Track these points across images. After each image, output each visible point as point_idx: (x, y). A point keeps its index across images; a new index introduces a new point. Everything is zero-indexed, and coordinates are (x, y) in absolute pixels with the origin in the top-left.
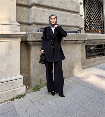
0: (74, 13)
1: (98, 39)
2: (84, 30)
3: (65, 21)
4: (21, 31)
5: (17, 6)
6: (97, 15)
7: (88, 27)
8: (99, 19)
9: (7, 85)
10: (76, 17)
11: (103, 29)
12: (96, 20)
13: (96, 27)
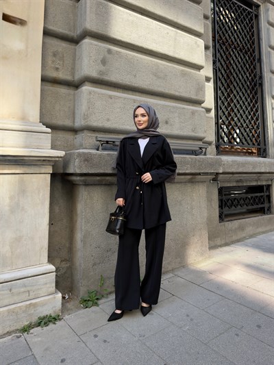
0: (188, 103)
1: (250, 170)
2: (214, 147)
3: (167, 123)
4: (53, 147)
5: (44, 83)
6: (247, 109)
7: (226, 139)
8: (252, 119)
9: (13, 291)
10: (193, 113)
11: (262, 146)
12: (245, 122)
13: (246, 140)
